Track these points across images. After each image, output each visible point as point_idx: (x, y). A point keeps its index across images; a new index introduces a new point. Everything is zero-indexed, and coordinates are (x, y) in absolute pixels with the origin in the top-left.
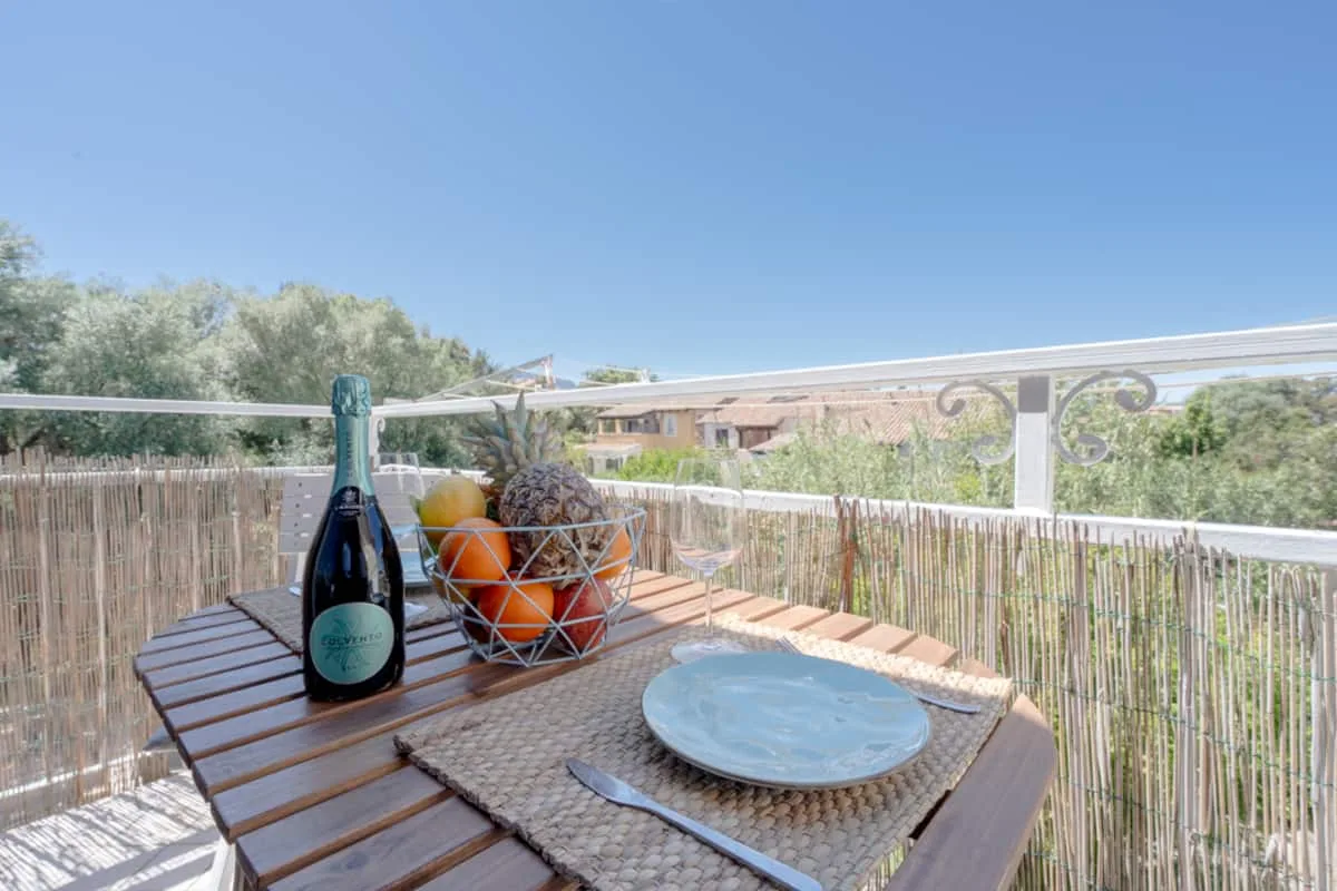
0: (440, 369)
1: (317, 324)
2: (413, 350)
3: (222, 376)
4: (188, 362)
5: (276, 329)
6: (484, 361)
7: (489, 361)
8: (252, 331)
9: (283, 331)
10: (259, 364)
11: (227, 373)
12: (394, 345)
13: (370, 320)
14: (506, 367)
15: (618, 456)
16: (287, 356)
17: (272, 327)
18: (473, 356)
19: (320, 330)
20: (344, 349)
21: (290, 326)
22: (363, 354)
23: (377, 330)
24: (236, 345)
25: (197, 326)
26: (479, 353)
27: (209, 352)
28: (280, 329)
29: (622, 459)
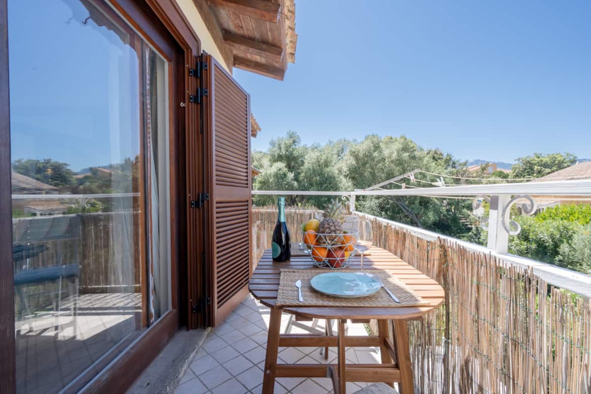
0: (426, 165)
1: (375, 151)
2: (413, 158)
3: (344, 174)
4: (334, 170)
5: (361, 155)
6: (450, 159)
7: (453, 159)
8: (354, 156)
9: (363, 155)
10: (355, 168)
11: (345, 172)
12: (405, 157)
13: (397, 146)
14: (463, 161)
16: (364, 164)
17: (359, 154)
18: (445, 157)
19: (376, 154)
20: (385, 160)
21: (365, 154)
22: (392, 162)
23: (398, 152)
24: (349, 162)
25: (339, 156)
26: (448, 155)
27: (340, 165)
28: (362, 155)
29: (543, 209)
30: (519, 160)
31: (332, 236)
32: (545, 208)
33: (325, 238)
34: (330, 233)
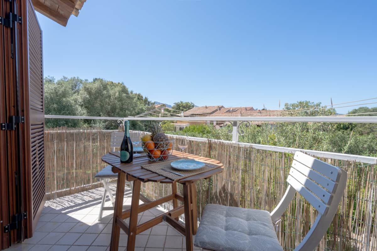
0: (135, 102)
1: (104, 90)
2: (129, 97)
3: (79, 103)
4: (71, 99)
5: (93, 91)
6: (147, 100)
7: (148, 100)
8: (87, 91)
9: (95, 92)
10: (89, 100)
11: (80, 103)
12: (123, 96)
13: (118, 89)
14: (153, 102)
15: (183, 127)
16: (96, 98)
17: (92, 91)
19: (105, 92)
20: (110, 96)
21: (97, 91)
22: (116, 98)
23: (119, 93)
24: (83, 96)
25: (72, 90)
26: (145, 98)
27: (75, 97)
28: (94, 91)
29: (184, 127)
30: (175, 103)
31: (167, 143)
32: (185, 127)
33: (164, 144)
34: (166, 141)
